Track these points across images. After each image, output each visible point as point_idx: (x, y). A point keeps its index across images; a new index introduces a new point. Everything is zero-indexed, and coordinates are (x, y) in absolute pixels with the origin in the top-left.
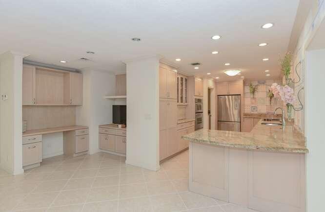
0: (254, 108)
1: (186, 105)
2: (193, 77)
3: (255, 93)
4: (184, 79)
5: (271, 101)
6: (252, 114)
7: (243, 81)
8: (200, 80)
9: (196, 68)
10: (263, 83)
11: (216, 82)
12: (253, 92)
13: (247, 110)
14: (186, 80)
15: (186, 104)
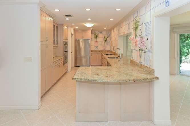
0: (96, 47)
1: (57, 47)
2: (62, 26)
3: (97, 38)
4: (56, 27)
5: (105, 43)
6: (95, 51)
7: (92, 30)
8: (66, 28)
9: (67, 19)
10: (101, 33)
11: (75, 30)
12: (96, 38)
13: (93, 48)
14: (57, 27)
15: (57, 45)
